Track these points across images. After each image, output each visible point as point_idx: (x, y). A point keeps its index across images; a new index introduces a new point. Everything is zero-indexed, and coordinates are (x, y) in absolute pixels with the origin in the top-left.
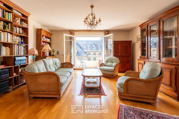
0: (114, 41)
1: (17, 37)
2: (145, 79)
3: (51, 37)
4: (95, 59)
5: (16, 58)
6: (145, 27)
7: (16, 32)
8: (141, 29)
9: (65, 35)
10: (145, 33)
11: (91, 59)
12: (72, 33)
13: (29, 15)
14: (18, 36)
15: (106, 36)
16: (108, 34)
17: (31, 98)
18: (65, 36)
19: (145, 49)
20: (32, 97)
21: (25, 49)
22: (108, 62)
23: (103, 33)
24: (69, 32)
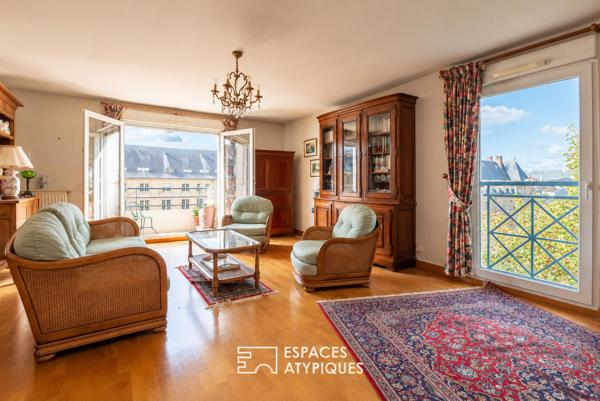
0: (257, 151)
2: (354, 237)
4: (185, 204)
6: (332, 122)
8: (321, 126)
9: (89, 114)
10: (331, 136)
11: (172, 203)
12: (113, 111)
15: (228, 133)
16: (235, 128)
17: (49, 360)
18: (90, 118)
19: (329, 173)
20: (52, 356)
22: (242, 212)
23: (219, 124)
24: (99, 104)
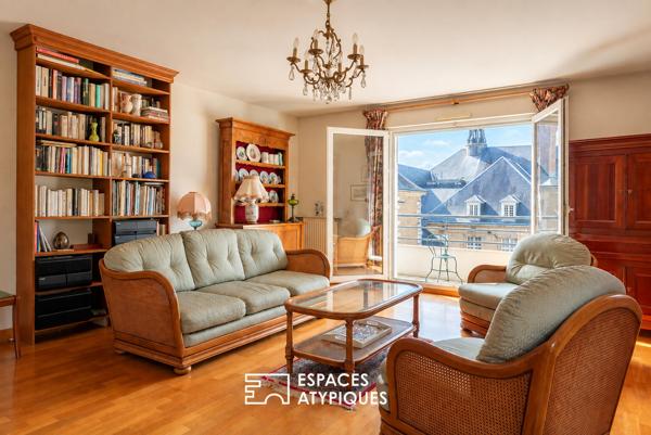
1: (135, 158)
3: (287, 145)
5: (118, 224)
7: (131, 142)
9: (332, 131)
12: (373, 119)
13: (171, 77)
14: (137, 153)
15: (539, 116)
20: (122, 353)
21: (160, 193)
22: (524, 264)
24: (361, 114)
